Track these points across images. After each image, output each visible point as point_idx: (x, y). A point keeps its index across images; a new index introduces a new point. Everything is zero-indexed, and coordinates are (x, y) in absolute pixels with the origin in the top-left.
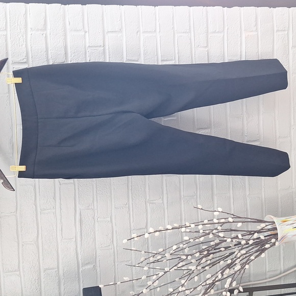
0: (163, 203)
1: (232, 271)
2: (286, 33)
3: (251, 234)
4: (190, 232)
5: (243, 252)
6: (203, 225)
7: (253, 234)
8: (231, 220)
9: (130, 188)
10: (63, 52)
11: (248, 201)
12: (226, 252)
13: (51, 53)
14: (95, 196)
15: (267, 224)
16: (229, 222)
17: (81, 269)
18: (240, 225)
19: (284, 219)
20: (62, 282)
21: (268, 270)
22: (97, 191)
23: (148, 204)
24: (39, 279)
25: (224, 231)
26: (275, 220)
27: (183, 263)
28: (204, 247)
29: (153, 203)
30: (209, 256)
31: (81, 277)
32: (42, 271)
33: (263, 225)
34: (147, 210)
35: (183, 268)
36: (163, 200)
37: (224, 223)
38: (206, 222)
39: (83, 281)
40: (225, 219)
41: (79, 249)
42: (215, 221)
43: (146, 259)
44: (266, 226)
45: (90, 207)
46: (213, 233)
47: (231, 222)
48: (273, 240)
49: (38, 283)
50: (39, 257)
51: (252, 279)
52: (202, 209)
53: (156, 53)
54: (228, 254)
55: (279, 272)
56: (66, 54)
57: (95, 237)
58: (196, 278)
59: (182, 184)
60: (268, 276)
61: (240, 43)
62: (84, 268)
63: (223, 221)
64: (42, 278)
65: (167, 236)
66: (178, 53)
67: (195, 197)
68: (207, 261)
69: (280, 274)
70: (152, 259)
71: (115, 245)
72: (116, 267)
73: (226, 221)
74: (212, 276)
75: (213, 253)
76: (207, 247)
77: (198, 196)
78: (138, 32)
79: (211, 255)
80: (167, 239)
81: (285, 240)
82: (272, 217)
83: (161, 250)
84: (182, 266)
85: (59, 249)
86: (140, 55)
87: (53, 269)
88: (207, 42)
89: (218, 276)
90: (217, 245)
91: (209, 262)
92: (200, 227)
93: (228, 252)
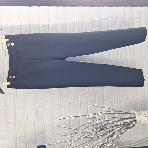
0: (78, 104)
1: (113, 139)
2: (140, 19)
3: (123, 120)
4: (92, 118)
5: (119, 129)
6: (98, 114)
7: (124, 120)
8: (112, 112)
9: (62, 96)
10: (29, 29)
11: (122, 104)
12: (110, 129)
13: (23, 30)
14: (44, 100)
15: (131, 115)
16: (111, 113)
17: (37, 137)
18: (117, 115)
19: (140, 112)
20: (27, 143)
21: (133, 139)
22: (45, 98)
23: (71, 104)
24: (16, 141)
25: (109, 118)
26: (135, 113)
27: (88, 134)
28: (98, 126)
29: (73, 104)
30: (101, 131)
31: (37, 141)
32: (17, 137)
33: (129, 115)
34: (70, 108)
35: (88, 137)
36: (78, 102)
37: (108, 114)
38: (99, 113)
39: (38, 143)
40: (109, 112)
41: (36, 127)
42: (104, 113)
43: (69, 132)
44: (131, 116)
45: (42, 105)
46: (103, 119)
47: (112, 113)
48: (134, 123)
49: (15, 144)
50: (16, 130)
51: (124, 144)
52: (97, 106)
53: (74, 29)
54: (111, 130)
55: (139, 140)
56: (30, 30)
57: (44, 121)
58: (95, 142)
59: (88, 94)
60: (133, 143)
61: (116, 24)
62: (38, 136)
63: (108, 112)
64: (17, 141)
65: (81, 121)
66: (86, 29)
67: (95, 101)
68: (100, 133)
69: (139, 141)
70: (72, 132)
71: (54, 125)
72: (55, 136)
73: (110, 113)
74: (102, 141)
75: (104, 130)
76: (100, 126)
77: (96, 101)
78: (65, 19)
79: (103, 131)
80: (81, 122)
81: (141, 123)
82: (134, 111)
83: (76, 127)
84: (88, 136)
85: (26, 127)
86: (66, 30)
87: (23, 136)
88: (100, 24)
89: (105, 141)
90: (105, 125)
91: (101, 134)
92: (96, 115)
93: (111, 129)
